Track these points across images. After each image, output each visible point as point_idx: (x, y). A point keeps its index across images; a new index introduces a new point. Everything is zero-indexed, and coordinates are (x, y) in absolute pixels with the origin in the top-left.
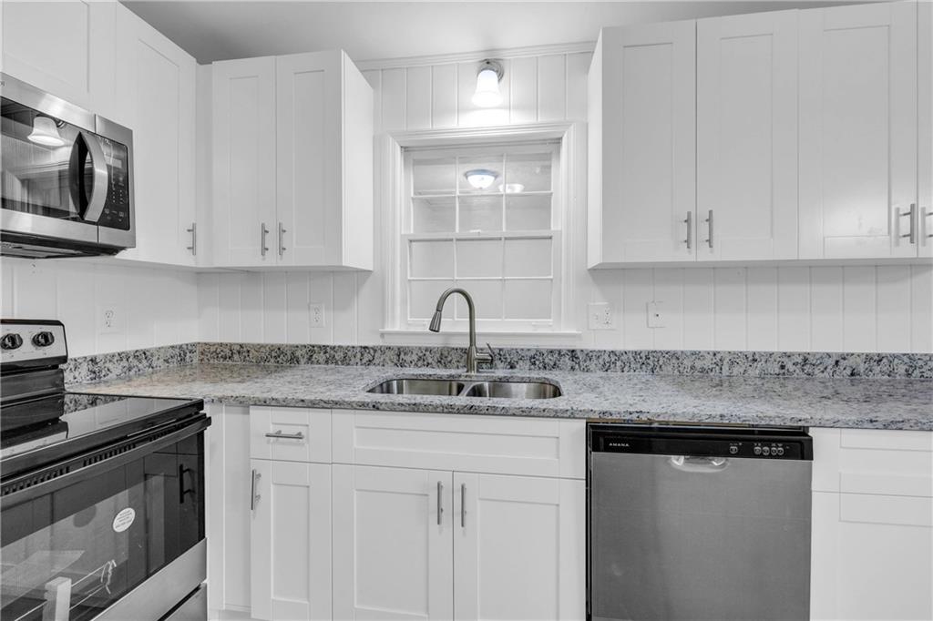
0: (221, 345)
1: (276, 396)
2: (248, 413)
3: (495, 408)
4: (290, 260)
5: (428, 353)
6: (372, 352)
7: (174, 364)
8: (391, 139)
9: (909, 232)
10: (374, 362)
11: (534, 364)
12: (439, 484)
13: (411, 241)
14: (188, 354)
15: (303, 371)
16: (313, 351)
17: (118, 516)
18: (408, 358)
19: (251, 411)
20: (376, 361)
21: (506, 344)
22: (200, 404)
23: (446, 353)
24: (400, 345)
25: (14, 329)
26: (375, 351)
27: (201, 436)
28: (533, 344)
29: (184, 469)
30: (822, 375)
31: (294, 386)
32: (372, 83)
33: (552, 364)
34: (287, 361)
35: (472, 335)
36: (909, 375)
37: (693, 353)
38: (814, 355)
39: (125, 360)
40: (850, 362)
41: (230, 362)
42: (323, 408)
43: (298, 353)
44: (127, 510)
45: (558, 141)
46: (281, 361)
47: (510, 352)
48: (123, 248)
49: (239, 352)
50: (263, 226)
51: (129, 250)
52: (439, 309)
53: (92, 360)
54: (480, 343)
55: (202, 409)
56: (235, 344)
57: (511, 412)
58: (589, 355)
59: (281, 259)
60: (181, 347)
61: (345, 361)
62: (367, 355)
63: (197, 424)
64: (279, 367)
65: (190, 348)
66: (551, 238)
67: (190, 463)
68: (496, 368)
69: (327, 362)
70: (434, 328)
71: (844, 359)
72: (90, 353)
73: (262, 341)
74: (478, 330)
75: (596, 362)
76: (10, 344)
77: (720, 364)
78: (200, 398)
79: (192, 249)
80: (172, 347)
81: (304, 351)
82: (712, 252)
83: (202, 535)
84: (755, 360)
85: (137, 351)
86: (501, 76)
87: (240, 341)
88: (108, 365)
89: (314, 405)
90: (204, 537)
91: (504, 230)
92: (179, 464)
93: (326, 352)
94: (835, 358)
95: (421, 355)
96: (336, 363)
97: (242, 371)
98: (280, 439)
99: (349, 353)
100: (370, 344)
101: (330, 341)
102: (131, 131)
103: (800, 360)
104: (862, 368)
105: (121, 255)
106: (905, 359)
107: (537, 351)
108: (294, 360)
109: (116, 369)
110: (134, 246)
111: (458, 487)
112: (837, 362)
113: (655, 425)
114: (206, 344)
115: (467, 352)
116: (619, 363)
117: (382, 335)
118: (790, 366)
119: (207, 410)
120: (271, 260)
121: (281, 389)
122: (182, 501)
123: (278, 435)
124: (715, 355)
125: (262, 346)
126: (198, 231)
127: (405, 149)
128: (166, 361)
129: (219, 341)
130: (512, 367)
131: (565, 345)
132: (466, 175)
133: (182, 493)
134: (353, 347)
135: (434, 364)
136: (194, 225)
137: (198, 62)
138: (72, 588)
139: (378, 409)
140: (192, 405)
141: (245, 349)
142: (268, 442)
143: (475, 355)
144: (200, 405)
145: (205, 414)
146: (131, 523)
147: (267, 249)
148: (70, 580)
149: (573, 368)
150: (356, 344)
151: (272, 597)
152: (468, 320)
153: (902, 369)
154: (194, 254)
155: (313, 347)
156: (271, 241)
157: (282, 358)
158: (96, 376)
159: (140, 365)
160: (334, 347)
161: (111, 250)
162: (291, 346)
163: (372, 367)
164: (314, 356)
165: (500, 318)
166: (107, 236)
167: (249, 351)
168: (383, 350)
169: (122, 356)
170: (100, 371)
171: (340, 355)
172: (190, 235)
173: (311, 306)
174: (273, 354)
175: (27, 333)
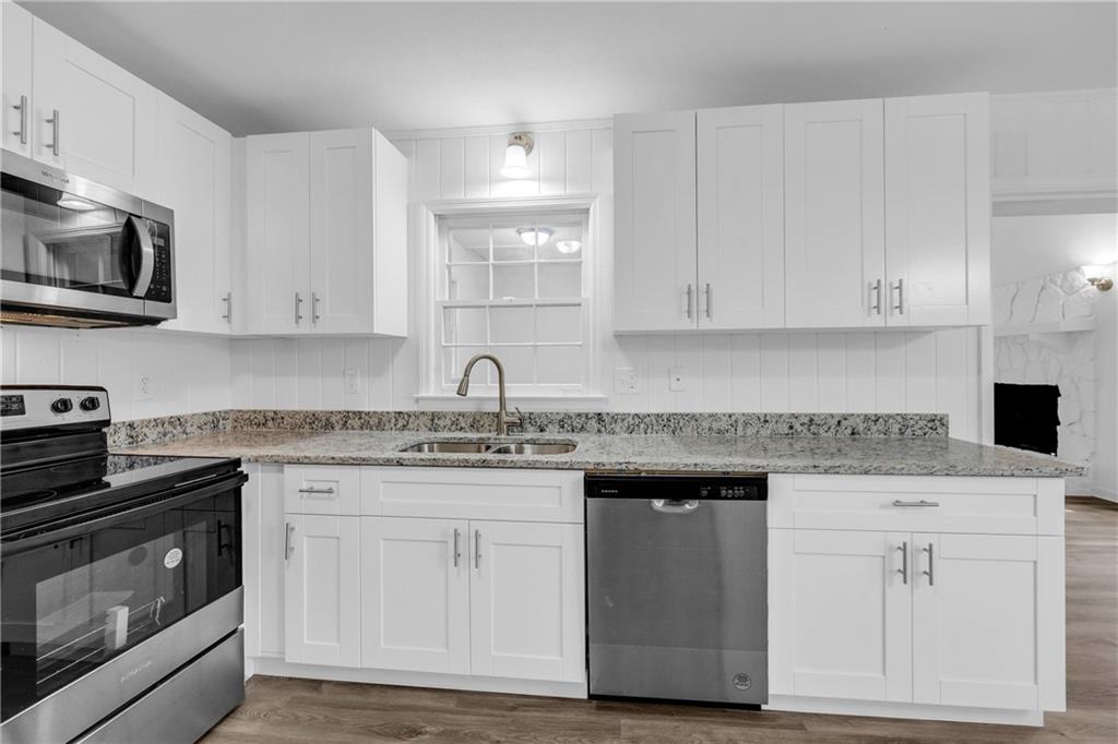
0: (255, 412)
1: (308, 456)
2: (282, 471)
3: (505, 461)
4: (324, 328)
5: (461, 418)
6: (406, 417)
7: (207, 431)
8: (424, 208)
9: (876, 304)
10: (408, 427)
11: (563, 427)
12: (456, 531)
13: (445, 308)
14: (221, 422)
15: (338, 435)
16: (348, 417)
17: (169, 553)
18: (441, 423)
19: (285, 469)
20: (411, 426)
21: (536, 408)
22: (237, 462)
23: (478, 418)
24: (434, 410)
25: (65, 395)
26: (410, 416)
27: (237, 493)
28: (562, 408)
29: (223, 524)
30: (826, 435)
31: (326, 447)
32: (406, 153)
33: (580, 426)
34: (321, 427)
35: (502, 400)
36: (902, 433)
37: (711, 416)
38: (819, 416)
39: (160, 425)
40: (851, 422)
41: (264, 430)
42: (352, 464)
43: (333, 419)
44: (176, 549)
45: (587, 211)
46: (315, 427)
47: (539, 415)
48: (165, 319)
49: (273, 419)
50: (297, 295)
51: (170, 321)
52: (466, 374)
53: (130, 425)
54: (511, 408)
55: (240, 466)
56: (270, 411)
57: (518, 465)
58: (614, 418)
59: (315, 327)
60: (214, 414)
61: (380, 426)
62: (402, 420)
63: (235, 480)
64: (314, 432)
65: (223, 415)
66: (579, 305)
67: (227, 519)
68: (526, 431)
69: (362, 428)
70: (462, 391)
71: (846, 419)
72: (128, 419)
73: (297, 408)
74: (507, 395)
75: (621, 425)
76: (63, 408)
77: (734, 425)
78: (238, 456)
79: (228, 317)
80: (206, 414)
81: (339, 417)
82: (711, 321)
83: (239, 582)
84: (766, 421)
85: (172, 417)
86: (529, 148)
87: (274, 409)
88: (145, 430)
89: (342, 463)
90: (241, 584)
91: (537, 297)
93: (360, 418)
94: (837, 419)
95: (454, 419)
96: (371, 429)
97: (277, 437)
98: (313, 494)
99: (384, 419)
100: (404, 409)
101: (365, 407)
102: (172, 211)
103: (806, 420)
104: (861, 428)
105: (162, 326)
106: (900, 420)
107: (566, 414)
108: (328, 426)
109: (152, 434)
110: (175, 318)
111: (473, 534)
112: (839, 422)
113: (643, 475)
114: (239, 411)
115: (498, 415)
116: (642, 426)
117: (417, 400)
118: (797, 427)
119: (244, 468)
120: (305, 328)
121: (314, 449)
122: (220, 554)
123: (311, 491)
124: (730, 416)
125: (297, 412)
126: (233, 301)
127: (440, 217)
128: (200, 428)
129: (252, 408)
130: (542, 431)
131: (592, 409)
132: (519, 232)
133: (220, 547)
134: (388, 413)
135: (467, 429)
136: (229, 295)
137: (233, 135)
138: (130, 616)
139: (402, 465)
140: (230, 463)
141: (279, 416)
142: (301, 497)
143: (505, 418)
145: (243, 472)
146: (178, 562)
147: (301, 317)
148: (127, 609)
149: (599, 431)
150: (391, 410)
151: (306, 641)
152: (498, 385)
153: (896, 428)
154: (229, 322)
155: (348, 412)
156: (305, 310)
157: (318, 423)
158: (133, 440)
159: (175, 431)
160: (369, 413)
161: (154, 321)
162: (326, 413)
163: (406, 432)
164: (349, 422)
165: (532, 382)
166: (151, 309)
167: (283, 418)
168: (417, 415)
169: (158, 422)
170: (137, 436)
171: (374, 421)
172: (225, 304)
173: (346, 372)
174: (308, 420)
175: (76, 398)
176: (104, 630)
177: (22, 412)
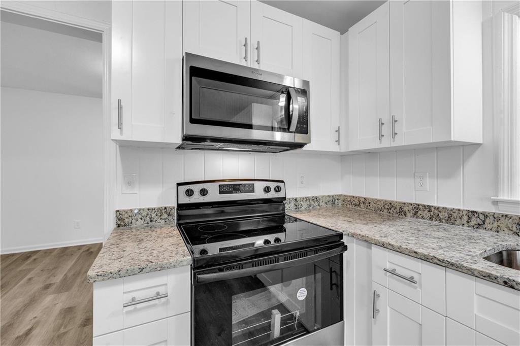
0: (353, 197)
1: (392, 243)
2: (371, 249)
4: (400, 141)
6: (482, 217)
7: (329, 206)
10: (485, 226)
14: (336, 201)
16: (418, 209)
17: (299, 291)
19: (373, 248)
20: (488, 226)
25: (268, 184)
26: (486, 216)
27: (341, 256)
29: (333, 270)
31: (405, 235)
34: (397, 213)
39: (308, 201)
41: (358, 208)
42: (437, 264)
43: (406, 209)
44: (304, 289)
46: (392, 212)
48: (306, 144)
49: (364, 203)
50: (380, 120)
51: (308, 144)
53: (295, 200)
55: (342, 239)
56: (361, 197)
59: (394, 141)
60: (333, 196)
61: (450, 220)
62: (477, 219)
63: (339, 249)
65: (337, 197)
69: (431, 219)
72: (295, 197)
73: (379, 197)
76: (267, 190)
78: (341, 231)
79: (338, 141)
80: (329, 196)
81: (411, 207)
85: (313, 197)
88: (302, 203)
90: (343, 320)
92: (330, 266)
93: (430, 211)
96: (440, 221)
97: (366, 216)
98: (397, 277)
99: (455, 215)
100: (479, 209)
101: (434, 203)
102: (309, 82)
105: (305, 148)
108: (402, 213)
109: (305, 205)
110: (310, 143)
114: (345, 196)
117: (495, 203)
119: (345, 240)
120: (386, 143)
121: (395, 236)
122: (331, 289)
125: (379, 200)
126: (341, 131)
128: (326, 203)
129: (352, 195)
133: (332, 285)
134: (460, 210)
136: (339, 128)
137: (341, 34)
138: (281, 318)
140: (337, 235)
141: (367, 201)
142: (386, 275)
144: (341, 236)
145: (344, 243)
146: (305, 297)
148: (280, 313)
150: (462, 207)
154: (339, 144)
155: (418, 205)
156: (386, 130)
157: (393, 210)
158: (297, 207)
159: (315, 205)
160: (438, 208)
161: (301, 145)
162: (400, 203)
163: (482, 231)
164: (420, 212)
166: (299, 138)
167: (370, 203)
168: (496, 218)
169: (307, 199)
170: (298, 206)
171: (443, 215)
172: (337, 133)
173: (416, 174)
174: (386, 207)
175: (273, 185)
176: (270, 322)
177: (253, 191)
